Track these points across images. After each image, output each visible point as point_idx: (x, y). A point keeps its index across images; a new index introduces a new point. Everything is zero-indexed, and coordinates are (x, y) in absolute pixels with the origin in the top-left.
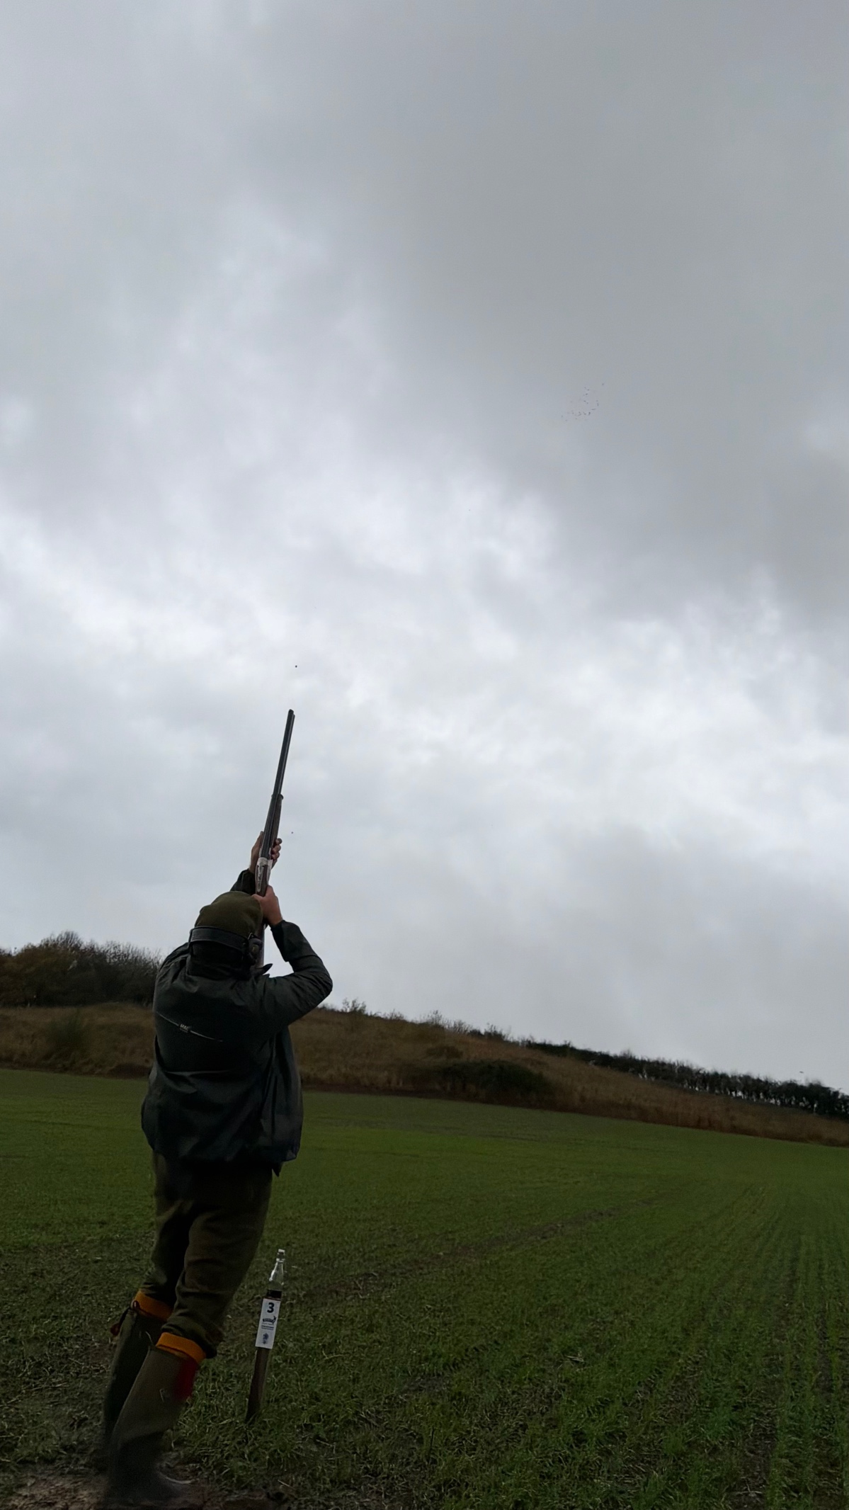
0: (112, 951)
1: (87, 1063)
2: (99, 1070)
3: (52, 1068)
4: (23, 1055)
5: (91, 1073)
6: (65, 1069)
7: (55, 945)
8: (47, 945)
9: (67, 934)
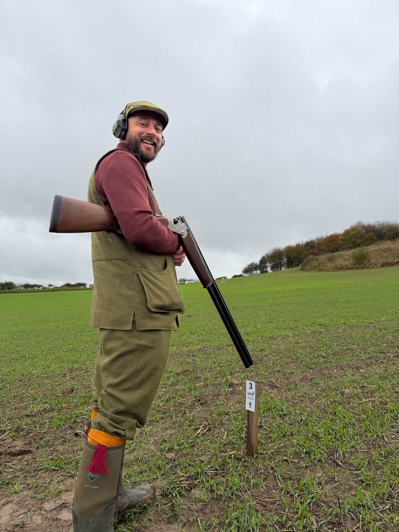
0: (377, 224)
1: (370, 264)
2: (375, 266)
3: (358, 268)
4: (347, 266)
5: (373, 267)
6: (363, 268)
7: (355, 227)
8: (352, 227)
9: (359, 222)
